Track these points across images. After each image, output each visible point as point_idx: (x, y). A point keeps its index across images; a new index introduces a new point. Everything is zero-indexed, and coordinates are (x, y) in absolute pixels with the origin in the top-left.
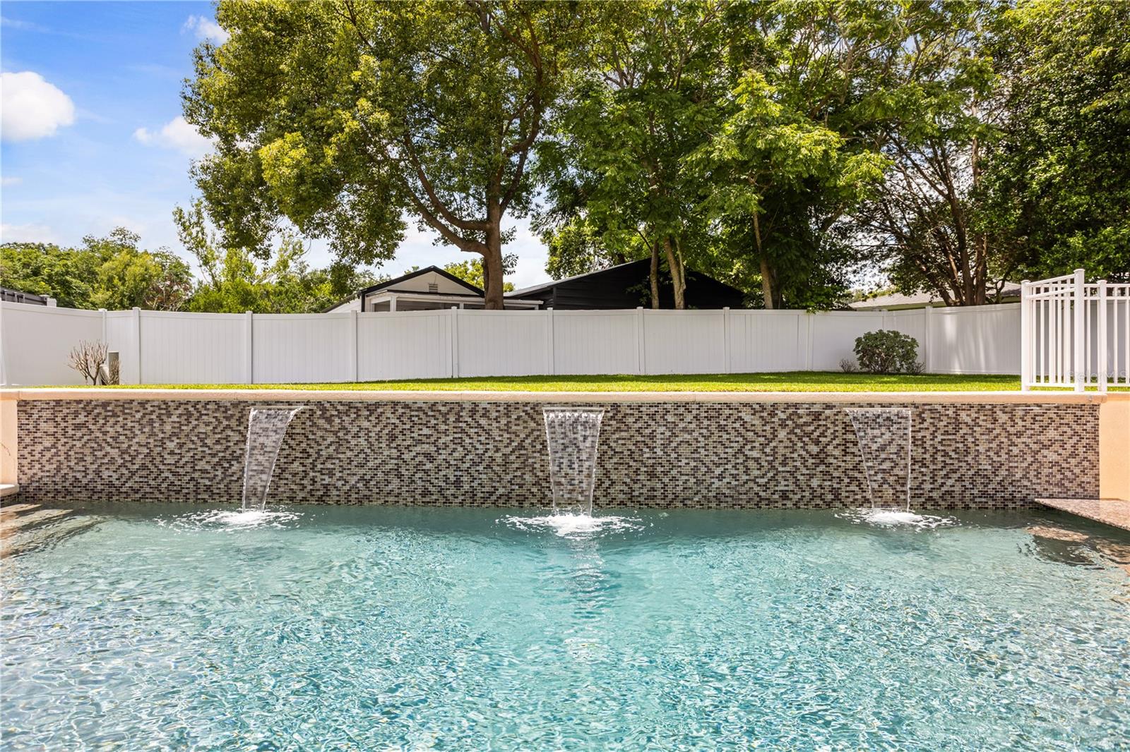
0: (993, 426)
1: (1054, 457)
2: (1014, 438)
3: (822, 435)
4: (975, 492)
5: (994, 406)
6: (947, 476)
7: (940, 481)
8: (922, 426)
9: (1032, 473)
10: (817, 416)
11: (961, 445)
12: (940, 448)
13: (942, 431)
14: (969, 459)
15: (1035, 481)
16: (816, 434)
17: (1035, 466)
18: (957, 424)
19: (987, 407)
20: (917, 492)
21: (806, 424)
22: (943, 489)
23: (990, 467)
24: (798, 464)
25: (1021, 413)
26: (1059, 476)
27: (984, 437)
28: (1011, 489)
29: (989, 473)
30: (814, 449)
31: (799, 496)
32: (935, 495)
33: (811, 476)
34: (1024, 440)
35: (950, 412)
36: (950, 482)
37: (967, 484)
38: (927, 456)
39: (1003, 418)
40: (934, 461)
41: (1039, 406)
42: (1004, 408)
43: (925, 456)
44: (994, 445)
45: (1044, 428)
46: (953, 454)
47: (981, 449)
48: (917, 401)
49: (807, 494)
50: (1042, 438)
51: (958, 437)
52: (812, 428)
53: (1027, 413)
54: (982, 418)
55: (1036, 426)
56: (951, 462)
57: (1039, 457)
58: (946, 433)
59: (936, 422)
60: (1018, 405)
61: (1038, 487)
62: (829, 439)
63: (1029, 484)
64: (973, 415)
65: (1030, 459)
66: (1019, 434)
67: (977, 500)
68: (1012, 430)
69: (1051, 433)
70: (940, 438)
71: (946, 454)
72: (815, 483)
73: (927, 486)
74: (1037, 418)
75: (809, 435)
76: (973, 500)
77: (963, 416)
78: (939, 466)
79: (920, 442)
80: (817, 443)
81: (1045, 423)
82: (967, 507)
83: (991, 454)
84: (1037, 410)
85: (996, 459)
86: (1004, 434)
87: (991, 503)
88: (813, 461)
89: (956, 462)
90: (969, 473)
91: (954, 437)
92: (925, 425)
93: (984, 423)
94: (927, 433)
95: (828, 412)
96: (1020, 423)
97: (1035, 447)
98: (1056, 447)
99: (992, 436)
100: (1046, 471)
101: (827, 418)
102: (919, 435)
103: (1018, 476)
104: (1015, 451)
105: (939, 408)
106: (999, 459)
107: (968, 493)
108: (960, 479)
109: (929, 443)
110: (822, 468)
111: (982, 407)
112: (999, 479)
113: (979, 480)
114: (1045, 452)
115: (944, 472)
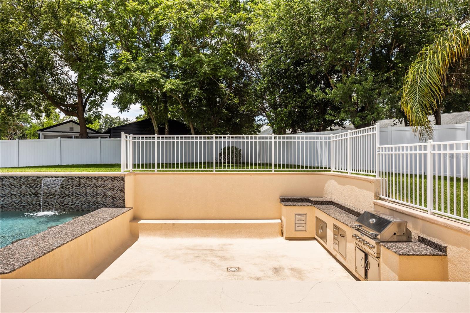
0: (91, 184)
1: (110, 194)
2: (98, 188)
3: (36, 187)
4: (86, 205)
5: (92, 177)
6: (76, 200)
7: (74, 202)
8: (68, 184)
9: (104, 199)
10: (35, 181)
11: (81, 190)
12: (74, 191)
13: (75, 185)
14: (84, 195)
15: (105, 202)
16: (34, 186)
17: (105, 197)
18: (80, 183)
19: (90, 178)
20: (67, 205)
21: (31, 183)
22: (75, 205)
23: (90, 197)
24: (28, 196)
25: (100, 180)
26: (112, 200)
27: (88, 187)
28: (97, 204)
29: (90, 199)
30: (34, 192)
31: (29, 207)
32: (72, 206)
33: (33, 200)
34: (101, 188)
35: (78, 179)
36: (77, 202)
37: (83, 203)
38: (70, 194)
39: (95, 181)
40: (72, 195)
41: (106, 177)
42: (95, 178)
43: (69, 194)
44: (91, 190)
45: (108, 185)
46: (78, 193)
47: (88, 191)
48: (66, 176)
49: (31, 206)
50: (107, 188)
51: (80, 187)
52: (33, 185)
53: (102, 179)
54: (88, 181)
55: (105, 184)
56: (78, 196)
57: (106, 194)
58: (76, 186)
59: (73, 183)
60: (99, 177)
61: (105, 204)
62: (38, 188)
63: (103, 203)
64: (85, 180)
65: (103, 195)
66: (100, 187)
67: (86, 208)
68: (97, 185)
69: (110, 186)
70: (74, 188)
71: (76, 193)
72: (34, 203)
73: (70, 204)
74: (105, 181)
75: (32, 187)
76: (85, 208)
77: (82, 180)
78: (74, 197)
79: (68, 189)
80: (35, 189)
81: (108, 183)
82: (83, 211)
83: (91, 193)
84: (105, 178)
85: (92, 194)
86: (95, 186)
87: (91, 209)
88: (33, 195)
89: (79, 196)
90: (84, 199)
91: (79, 187)
92: (70, 184)
93: (88, 183)
94: (70, 186)
95: (38, 179)
96: (100, 183)
97: (104, 190)
98: (111, 191)
99: (91, 187)
100: (108, 198)
101: (38, 181)
102: (68, 187)
103: (99, 200)
104: (98, 192)
105: (74, 178)
106: (93, 195)
107: (83, 206)
108: (81, 201)
109: (71, 189)
110: (36, 198)
111: (88, 177)
112: (93, 201)
113: (87, 202)
114: (108, 192)
115: (76, 199)
